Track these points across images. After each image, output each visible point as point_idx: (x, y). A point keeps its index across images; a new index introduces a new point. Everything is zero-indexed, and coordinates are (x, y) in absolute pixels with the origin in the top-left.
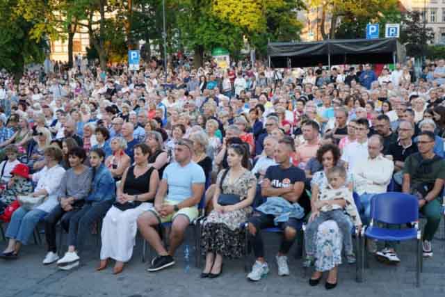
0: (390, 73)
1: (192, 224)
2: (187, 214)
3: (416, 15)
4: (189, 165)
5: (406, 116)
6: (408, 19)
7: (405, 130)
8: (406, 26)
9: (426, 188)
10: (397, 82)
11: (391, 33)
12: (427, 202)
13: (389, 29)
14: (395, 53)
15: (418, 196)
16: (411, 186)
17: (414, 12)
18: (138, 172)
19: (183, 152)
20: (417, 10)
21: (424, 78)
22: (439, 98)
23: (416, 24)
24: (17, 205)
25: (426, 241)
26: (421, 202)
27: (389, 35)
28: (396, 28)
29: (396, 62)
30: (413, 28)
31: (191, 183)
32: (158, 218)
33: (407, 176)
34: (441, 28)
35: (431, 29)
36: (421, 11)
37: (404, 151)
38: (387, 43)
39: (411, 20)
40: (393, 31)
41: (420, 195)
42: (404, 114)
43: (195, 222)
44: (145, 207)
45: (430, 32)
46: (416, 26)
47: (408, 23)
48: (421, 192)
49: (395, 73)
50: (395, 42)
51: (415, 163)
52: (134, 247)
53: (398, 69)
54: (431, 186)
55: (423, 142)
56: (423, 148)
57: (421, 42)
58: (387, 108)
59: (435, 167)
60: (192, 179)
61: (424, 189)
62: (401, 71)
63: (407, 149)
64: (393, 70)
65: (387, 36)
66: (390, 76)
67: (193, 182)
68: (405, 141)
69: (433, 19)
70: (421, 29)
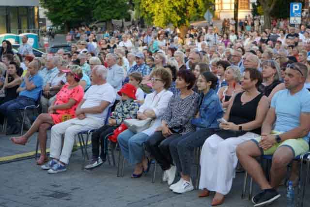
1: (297, 159)
2: (292, 146)
4: (300, 93)
18: (245, 99)
19: (294, 78)
24: (125, 127)
31: (301, 113)
32: (261, 149)
43: (302, 157)
44: (249, 137)
52: (234, 180)
60: (301, 107)
67: (303, 110)
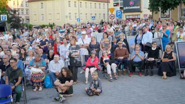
0: (4, 36)
3: (15, 11)
5: (8, 53)
6: (11, 13)
7: (5, 58)
8: (10, 16)
9: (15, 81)
10: (7, 39)
11: (3, 18)
12: (16, 87)
13: (2, 17)
14: (5, 27)
15: (12, 85)
16: (9, 81)
17: (14, 10)
20: (14, 9)
21: (19, 37)
22: (24, 45)
23: (15, 15)
25: (17, 103)
26: (13, 87)
27: (2, 19)
28: (5, 17)
29: (6, 31)
30: (14, 17)
33: (7, 77)
34: (26, 17)
35: (21, 17)
36: (17, 10)
37: (6, 67)
38: (2, 23)
39: (13, 13)
40: (4, 18)
41: (13, 84)
42: (7, 52)
45: (21, 18)
46: (15, 16)
47: (11, 14)
48: (13, 83)
49: (6, 35)
50: (5, 22)
51: (10, 72)
53: (7, 34)
54: (17, 80)
55: (12, 63)
56: (12, 65)
57: (18, 23)
58: (1, 50)
59: (18, 72)
61: (14, 81)
62: (8, 35)
63: (7, 66)
64: (5, 34)
65: (1, 20)
66: (4, 37)
68: (6, 63)
69: (23, 13)
70: (17, 17)
